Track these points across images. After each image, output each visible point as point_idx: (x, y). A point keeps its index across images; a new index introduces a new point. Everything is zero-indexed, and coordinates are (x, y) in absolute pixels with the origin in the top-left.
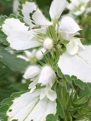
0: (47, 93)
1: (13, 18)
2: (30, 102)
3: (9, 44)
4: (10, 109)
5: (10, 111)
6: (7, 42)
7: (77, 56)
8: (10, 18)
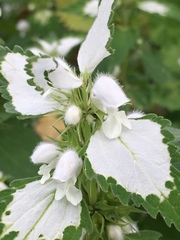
0: (67, 192)
1: (18, 54)
2: (40, 201)
3: (11, 98)
4: (7, 209)
5: (8, 213)
6: (8, 94)
7: (118, 141)
8: (15, 52)
